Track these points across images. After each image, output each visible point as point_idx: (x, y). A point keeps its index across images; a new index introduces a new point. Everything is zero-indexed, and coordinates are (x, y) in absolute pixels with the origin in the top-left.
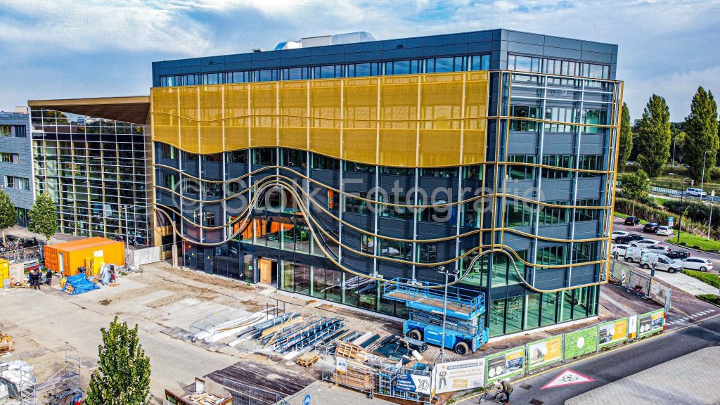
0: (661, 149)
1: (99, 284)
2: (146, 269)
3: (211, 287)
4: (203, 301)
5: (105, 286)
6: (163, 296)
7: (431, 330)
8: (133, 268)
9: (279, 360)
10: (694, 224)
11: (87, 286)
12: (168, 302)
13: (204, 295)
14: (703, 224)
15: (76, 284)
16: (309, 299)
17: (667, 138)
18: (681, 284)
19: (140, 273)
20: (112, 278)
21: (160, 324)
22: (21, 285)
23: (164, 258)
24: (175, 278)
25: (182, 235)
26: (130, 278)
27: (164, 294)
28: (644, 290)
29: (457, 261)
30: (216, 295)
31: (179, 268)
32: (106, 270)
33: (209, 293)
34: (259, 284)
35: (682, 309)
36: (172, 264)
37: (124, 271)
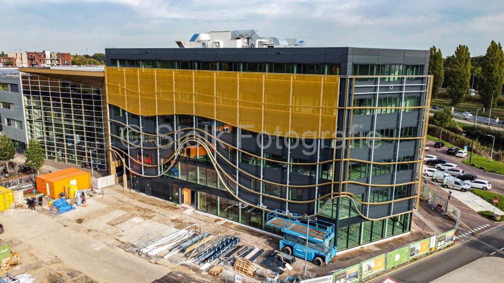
0: (463, 84)
1: (74, 205)
2: (106, 191)
3: (150, 207)
4: (145, 220)
5: (79, 207)
6: (118, 216)
7: (298, 248)
8: (97, 191)
9: (197, 270)
10: (482, 147)
11: (67, 208)
12: (122, 220)
13: (146, 215)
14: (488, 148)
15: (60, 207)
16: (217, 217)
17: (468, 75)
18: (469, 202)
19: (102, 195)
20: (83, 201)
21: (117, 240)
22: (22, 206)
23: (117, 182)
24: (126, 199)
25: (129, 169)
26: (95, 199)
27: (118, 213)
28: (443, 208)
29: (316, 202)
30: (154, 214)
31: (128, 190)
32: (79, 195)
33: (149, 212)
34: (183, 205)
35: (468, 224)
36: (123, 187)
37: (91, 193)
